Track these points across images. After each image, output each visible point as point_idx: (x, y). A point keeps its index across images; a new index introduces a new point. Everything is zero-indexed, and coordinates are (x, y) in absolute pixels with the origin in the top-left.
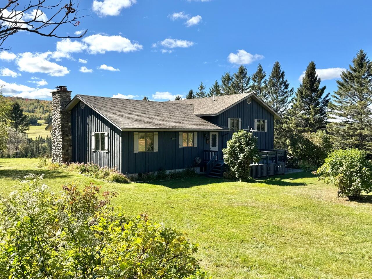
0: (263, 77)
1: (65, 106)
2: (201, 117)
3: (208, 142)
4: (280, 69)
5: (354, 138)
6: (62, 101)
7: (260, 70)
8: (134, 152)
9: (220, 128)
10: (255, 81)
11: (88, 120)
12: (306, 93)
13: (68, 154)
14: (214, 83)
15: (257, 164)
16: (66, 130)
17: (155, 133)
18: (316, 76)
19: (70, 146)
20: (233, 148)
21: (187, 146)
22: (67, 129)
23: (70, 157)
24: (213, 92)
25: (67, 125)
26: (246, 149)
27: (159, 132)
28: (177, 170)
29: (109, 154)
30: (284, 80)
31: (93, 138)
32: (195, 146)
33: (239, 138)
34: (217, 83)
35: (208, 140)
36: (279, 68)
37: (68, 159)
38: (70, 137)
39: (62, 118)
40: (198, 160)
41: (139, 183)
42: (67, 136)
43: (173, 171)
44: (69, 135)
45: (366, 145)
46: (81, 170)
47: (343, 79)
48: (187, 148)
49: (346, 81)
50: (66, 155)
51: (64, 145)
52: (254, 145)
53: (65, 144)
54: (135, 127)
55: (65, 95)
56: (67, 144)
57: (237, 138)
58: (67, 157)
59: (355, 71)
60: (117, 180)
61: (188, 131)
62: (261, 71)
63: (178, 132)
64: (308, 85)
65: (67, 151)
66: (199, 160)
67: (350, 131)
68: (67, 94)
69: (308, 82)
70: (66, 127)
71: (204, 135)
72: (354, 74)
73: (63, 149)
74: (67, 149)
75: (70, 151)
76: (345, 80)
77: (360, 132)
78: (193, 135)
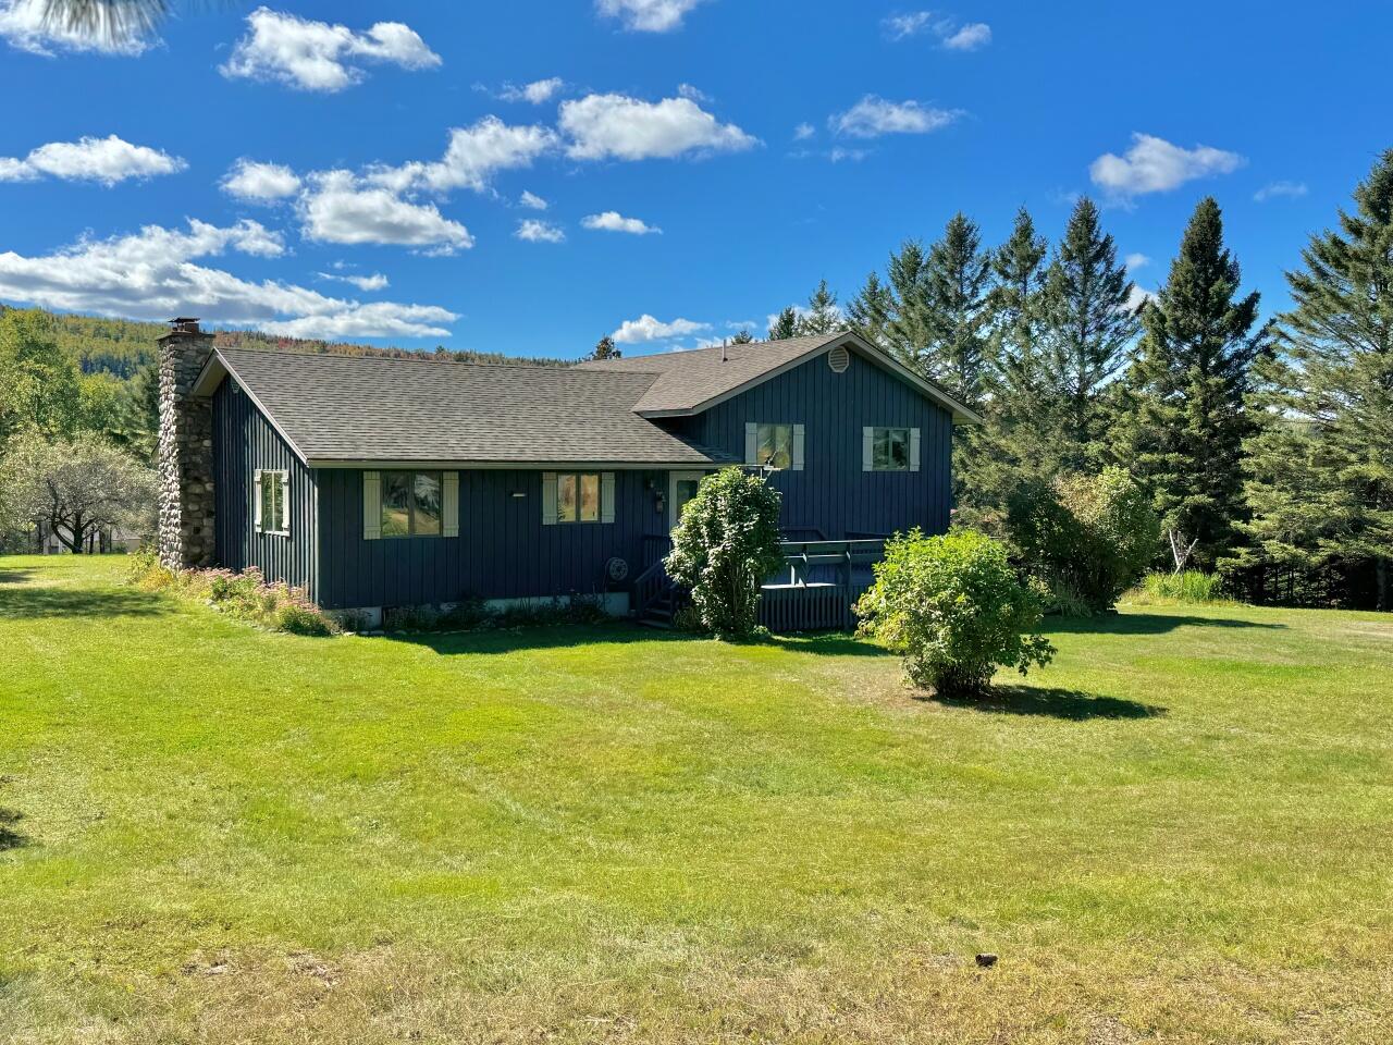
0: (1034, 259)
1: (189, 383)
2: (652, 421)
3: (660, 506)
4: (1097, 225)
5: (1333, 496)
6: (180, 367)
7: (1026, 232)
8: (365, 538)
9: (705, 458)
10: (1006, 276)
11: (248, 432)
12: (1176, 320)
13: (202, 543)
14: (867, 284)
15: (801, 584)
16: (196, 465)
17: (445, 474)
18: (1220, 253)
19: (209, 514)
20: (694, 528)
21: (595, 518)
22: (198, 459)
23: (206, 550)
24: (859, 318)
25: (197, 445)
26: (729, 530)
27: (462, 472)
28: (534, 601)
29: (293, 543)
30: (1115, 268)
31: (258, 488)
32: (609, 517)
33: (713, 494)
34: (874, 285)
35: (660, 499)
36: (1094, 222)
37: (200, 556)
38: (209, 487)
39: (180, 423)
40: (617, 566)
41: (369, 636)
42: (198, 480)
43: (517, 603)
44: (205, 479)
45: (1373, 523)
46: (216, 591)
47: (1312, 263)
48: (579, 528)
49: (1322, 274)
50: (194, 545)
51: (186, 513)
52: (756, 517)
53: (190, 507)
54: (362, 454)
55: (191, 347)
56: (196, 508)
57: (710, 493)
58: (197, 550)
59: (1356, 230)
60: (295, 626)
61: (578, 470)
62: (1028, 236)
63: (540, 472)
64: (1188, 291)
65: (197, 530)
66: (619, 569)
67: (1321, 469)
68: (200, 344)
69: (1189, 276)
70: (195, 452)
71: (646, 484)
72: (1353, 244)
73: (184, 524)
74: (196, 523)
75: (207, 532)
76: (1319, 270)
77: (1357, 472)
78: (600, 482)
